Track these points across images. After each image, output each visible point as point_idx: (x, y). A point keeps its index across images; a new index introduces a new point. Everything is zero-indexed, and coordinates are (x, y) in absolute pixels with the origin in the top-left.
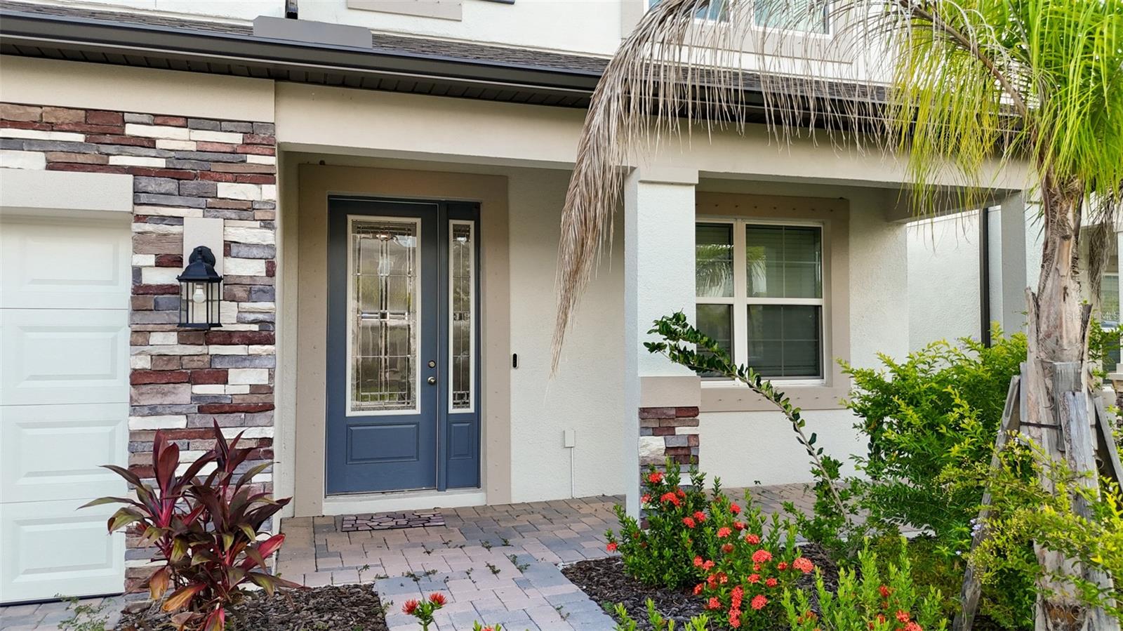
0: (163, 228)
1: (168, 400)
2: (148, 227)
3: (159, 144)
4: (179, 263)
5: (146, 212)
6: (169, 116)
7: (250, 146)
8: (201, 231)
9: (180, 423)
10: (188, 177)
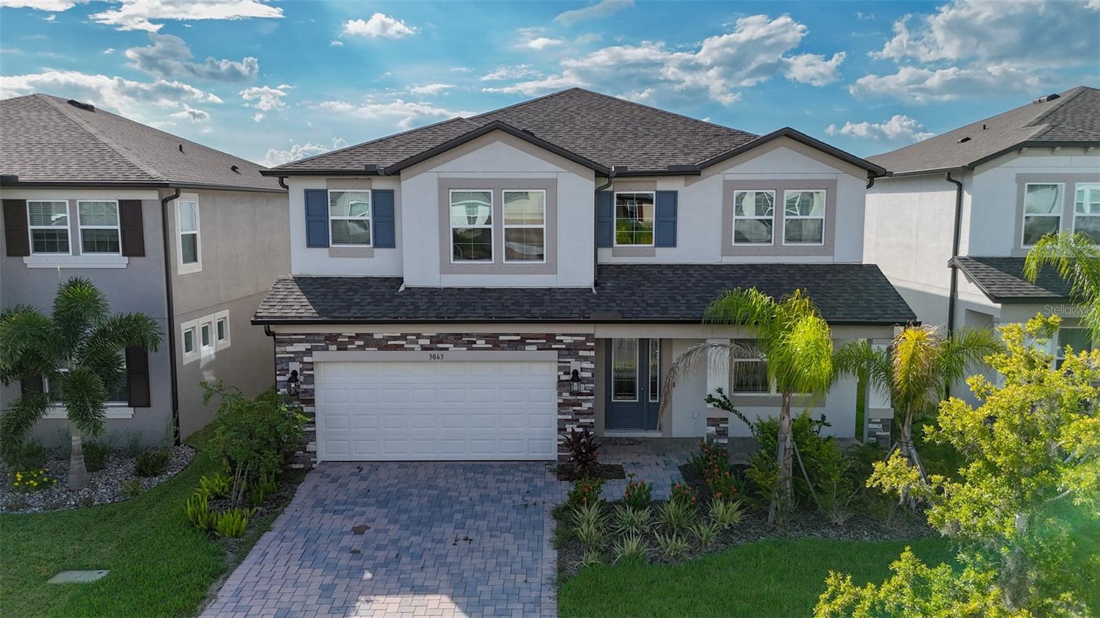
0: (565, 365)
1: (567, 411)
2: (561, 364)
3: (564, 341)
4: (569, 374)
5: (561, 360)
6: (566, 333)
7: (587, 340)
8: (575, 365)
9: (570, 417)
10: (572, 350)
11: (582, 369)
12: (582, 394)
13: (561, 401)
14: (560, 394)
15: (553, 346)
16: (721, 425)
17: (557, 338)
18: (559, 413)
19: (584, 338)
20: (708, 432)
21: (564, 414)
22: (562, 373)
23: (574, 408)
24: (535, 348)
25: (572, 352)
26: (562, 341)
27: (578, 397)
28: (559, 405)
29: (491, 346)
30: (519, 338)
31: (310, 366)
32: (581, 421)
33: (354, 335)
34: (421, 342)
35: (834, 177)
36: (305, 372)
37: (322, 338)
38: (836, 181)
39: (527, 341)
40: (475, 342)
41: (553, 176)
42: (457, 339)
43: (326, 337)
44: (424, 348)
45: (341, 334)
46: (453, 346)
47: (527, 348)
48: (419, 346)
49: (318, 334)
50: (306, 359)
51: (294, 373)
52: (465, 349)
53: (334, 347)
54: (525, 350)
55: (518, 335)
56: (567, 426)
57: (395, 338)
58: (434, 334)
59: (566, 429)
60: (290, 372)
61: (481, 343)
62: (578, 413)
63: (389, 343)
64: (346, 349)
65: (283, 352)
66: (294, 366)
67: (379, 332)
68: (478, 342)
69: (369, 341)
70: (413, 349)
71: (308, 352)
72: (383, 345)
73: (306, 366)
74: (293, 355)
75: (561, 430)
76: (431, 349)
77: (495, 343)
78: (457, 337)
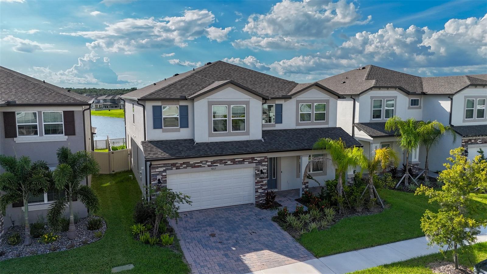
2: (257, 168)
4: (259, 171)
5: (257, 166)
6: (258, 157)
7: (265, 159)
8: (261, 168)
9: (259, 187)
10: (260, 162)
11: (264, 169)
12: (264, 178)
13: (256, 181)
14: (256, 179)
15: (254, 162)
16: (306, 184)
17: (255, 159)
18: (256, 186)
19: (264, 158)
20: (303, 187)
21: (258, 186)
22: (257, 171)
23: (261, 183)
24: (248, 163)
25: (260, 163)
26: (256, 160)
27: (262, 179)
28: (256, 183)
29: (232, 163)
30: (242, 159)
31: (165, 177)
32: (263, 188)
33: (182, 163)
34: (208, 163)
35: (328, 99)
36: (163, 179)
37: (170, 165)
38: (329, 100)
39: (245, 160)
40: (227, 162)
41: (248, 100)
42: (221, 162)
43: (172, 164)
44: (209, 166)
45: (177, 163)
46: (219, 164)
47: (245, 163)
48: (207, 165)
49: (168, 164)
50: (164, 174)
51: (159, 180)
52: (223, 165)
53: (175, 168)
54: (244, 164)
55: (242, 158)
56: (258, 190)
57: (198, 163)
58: (212, 160)
59: (258, 191)
60: (157, 179)
61: (229, 162)
62: (262, 185)
63: (196, 165)
64: (179, 169)
65: (154, 172)
66: (159, 177)
67: (192, 161)
68: (228, 162)
69: (188, 165)
70: (205, 167)
71: (165, 171)
72: (193, 166)
73: (163, 177)
74: (158, 173)
75: (257, 192)
76: (211, 166)
77: (234, 162)
78: (220, 161)
